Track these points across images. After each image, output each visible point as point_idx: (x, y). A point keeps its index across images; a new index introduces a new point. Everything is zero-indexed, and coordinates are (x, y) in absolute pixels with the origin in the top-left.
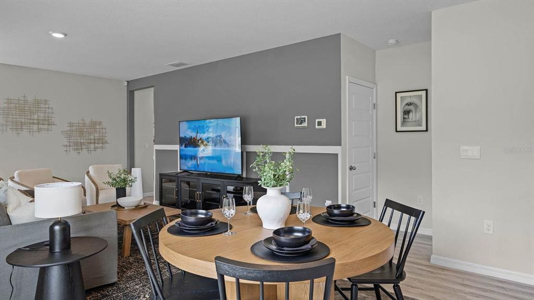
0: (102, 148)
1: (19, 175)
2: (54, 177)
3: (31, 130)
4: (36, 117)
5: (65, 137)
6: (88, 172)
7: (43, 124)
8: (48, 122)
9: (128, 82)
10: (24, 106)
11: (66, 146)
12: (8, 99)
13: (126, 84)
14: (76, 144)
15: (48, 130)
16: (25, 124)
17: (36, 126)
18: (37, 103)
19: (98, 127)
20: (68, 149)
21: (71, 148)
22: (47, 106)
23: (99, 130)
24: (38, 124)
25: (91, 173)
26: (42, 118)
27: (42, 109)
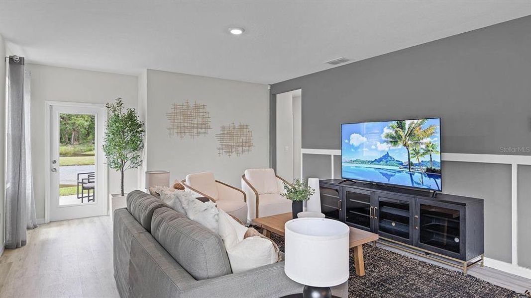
0: (249, 151)
1: (190, 178)
2: (216, 181)
3: (192, 134)
4: (196, 122)
5: (218, 140)
6: (244, 176)
7: (201, 128)
8: (205, 126)
9: (271, 85)
10: (186, 111)
11: (219, 149)
12: (175, 105)
13: (269, 87)
14: (227, 147)
15: (205, 133)
16: (187, 128)
17: (196, 129)
18: (197, 107)
19: (245, 130)
20: (221, 152)
21: (223, 151)
22: (205, 111)
23: (246, 133)
24: (197, 128)
25: (247, 177)
26: (201, 122)
27: (201, 114)
